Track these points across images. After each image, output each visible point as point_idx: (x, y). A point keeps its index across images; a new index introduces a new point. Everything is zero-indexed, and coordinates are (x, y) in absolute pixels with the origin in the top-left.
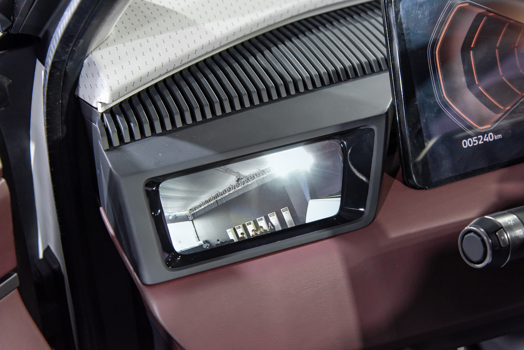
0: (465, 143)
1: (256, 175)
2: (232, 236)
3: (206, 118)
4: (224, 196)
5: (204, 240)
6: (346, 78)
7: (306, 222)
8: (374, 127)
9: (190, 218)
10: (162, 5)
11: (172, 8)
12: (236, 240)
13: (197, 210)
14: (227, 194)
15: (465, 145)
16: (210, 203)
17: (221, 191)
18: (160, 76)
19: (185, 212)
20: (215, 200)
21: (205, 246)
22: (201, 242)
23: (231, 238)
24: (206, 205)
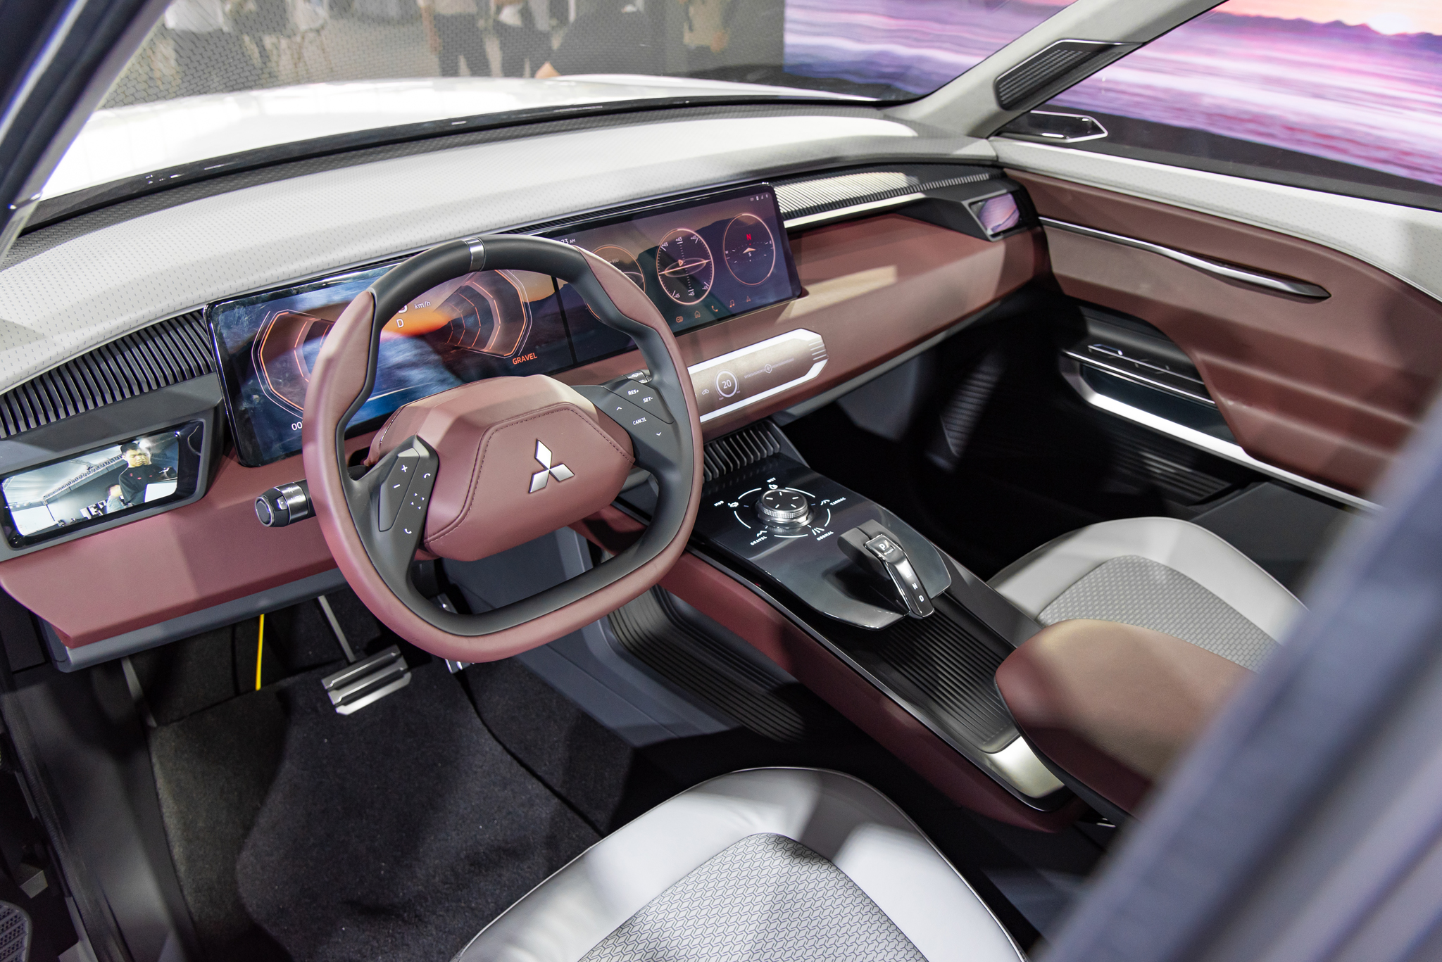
0: (294, 426)
1: (106, 463)
2: (86, 515)
3: (59, 417)
4: (76, 482)
5: (59, 520)
6: (191, 377)
7: (146, 501)
8: (203, 420)
9: (45, 503)
10: (11, 320)
11: (21, 324)
12: (89, 518)
13: (51, 496)
14: (79, 481)
15: (295, 427)
16: (63, 490)
17: (73, 478)
18: (13, 384)
19: (40, 499)
20: (67, 487)
21: (60, 525)
22: (56, 522)
23: (85, 516)
24: (60, 491)
